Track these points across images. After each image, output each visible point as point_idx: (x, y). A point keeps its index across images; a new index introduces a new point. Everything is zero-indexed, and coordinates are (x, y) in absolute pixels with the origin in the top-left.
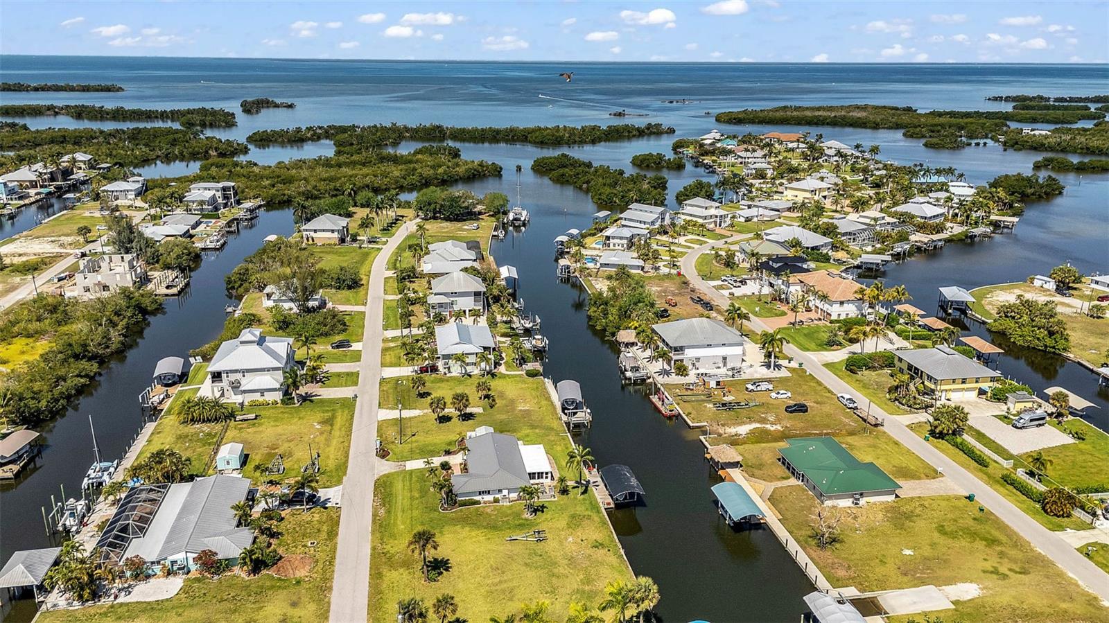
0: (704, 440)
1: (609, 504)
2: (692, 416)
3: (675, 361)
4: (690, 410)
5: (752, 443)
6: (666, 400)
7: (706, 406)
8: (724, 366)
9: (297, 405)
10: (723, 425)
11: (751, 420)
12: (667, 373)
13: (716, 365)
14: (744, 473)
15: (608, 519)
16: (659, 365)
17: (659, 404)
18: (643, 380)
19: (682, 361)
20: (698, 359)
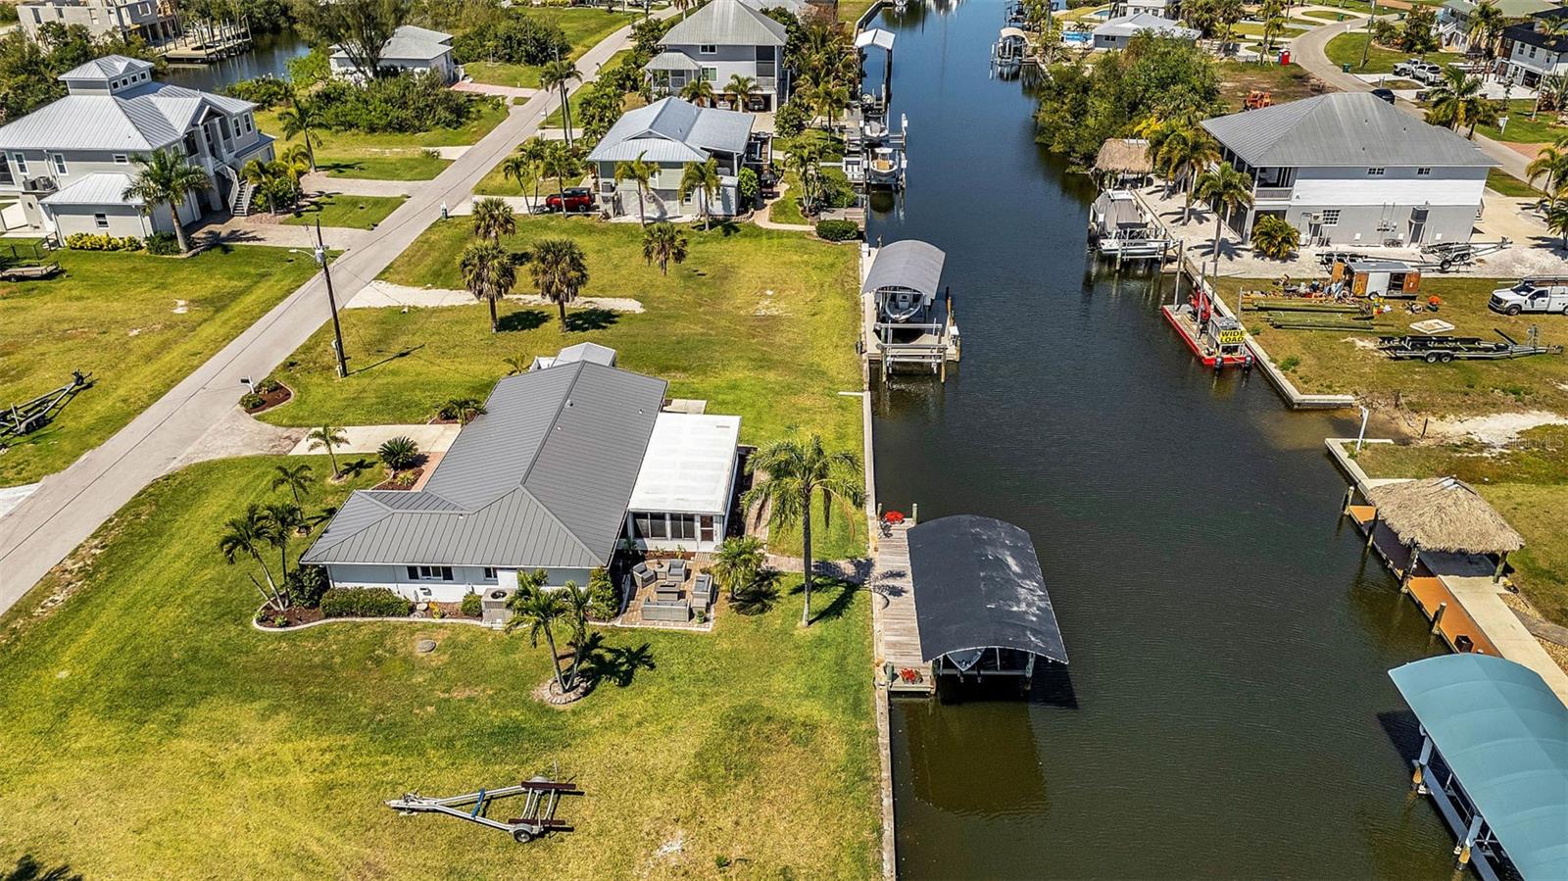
0: (1343, 455)
1: (911, 676)
2: (1301, 370)
3: (1258, 213)
4: (1296, 351)
5: (1537, 480)
6: (1214, 317)
7: (1352, 345)
8: (1415, 239)
9: (184, 256)
10: (1415, 408)
11: (1520, 398)
12: (1229, 250)
13: (1388, 235)
14: (1519, 600)
15: (885, 753)
16: (1207, 230)
17: (1191, 330)
18: (1153, 263)
19: (1280, 214)
20: (1332, 214)
